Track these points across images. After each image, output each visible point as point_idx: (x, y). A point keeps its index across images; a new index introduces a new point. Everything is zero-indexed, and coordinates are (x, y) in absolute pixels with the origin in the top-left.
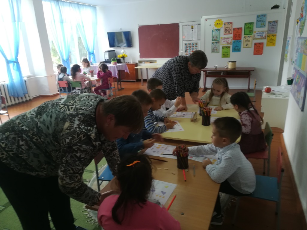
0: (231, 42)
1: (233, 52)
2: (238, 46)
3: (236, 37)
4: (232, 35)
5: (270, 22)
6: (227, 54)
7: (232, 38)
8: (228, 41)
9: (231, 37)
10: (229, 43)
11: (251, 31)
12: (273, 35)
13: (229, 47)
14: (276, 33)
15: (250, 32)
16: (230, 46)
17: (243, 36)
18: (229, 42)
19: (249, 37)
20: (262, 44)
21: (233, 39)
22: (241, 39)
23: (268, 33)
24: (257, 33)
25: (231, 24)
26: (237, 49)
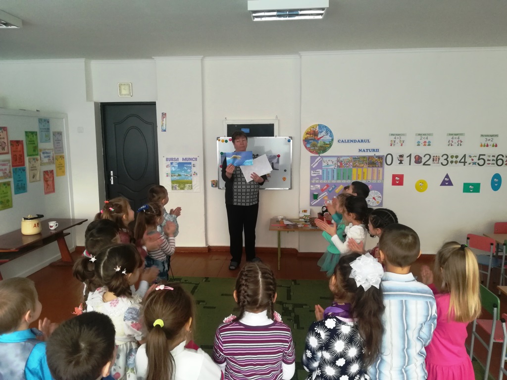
0: (10, 172)
1: (15, 194)
2: (22, 180)
3: (16, 160)
4: (9, 157)
5: (54, 134)
6: (8, 201)
7: (11, 164)
8: (6, 169)
9: (9, 161)
10: (7, 175)
11: (35, 148)
12: (61, 157)
13: (8, 184)
14: (63, 153)
15: (34, 151)
16: (10, 182)
17: (27, 159)
18: (7, 172)
19: (34, 159)
20: (52, 172)
21: (13, 166)
22: (24, 165)
23: (55, 153)
24: (43, 153)
25: (4, 130)
26: (21, 188)
